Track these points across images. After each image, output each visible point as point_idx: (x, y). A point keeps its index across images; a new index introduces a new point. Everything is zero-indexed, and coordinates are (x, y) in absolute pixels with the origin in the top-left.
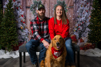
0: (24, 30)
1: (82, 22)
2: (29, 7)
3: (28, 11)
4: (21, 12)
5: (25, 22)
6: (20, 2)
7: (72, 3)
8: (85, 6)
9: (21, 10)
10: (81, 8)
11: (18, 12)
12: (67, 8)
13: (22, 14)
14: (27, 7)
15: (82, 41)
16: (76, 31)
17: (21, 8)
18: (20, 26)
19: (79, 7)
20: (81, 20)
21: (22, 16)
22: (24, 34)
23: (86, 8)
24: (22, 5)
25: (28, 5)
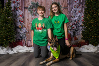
0: (22, 29)
1: (75, 21)
2: (27, 8)
3: (27, 11)
4: (19, 12)
5: (23, 22)
6: (19, 4)
7: (67, 4)
8: (78, 7)
9: (20, 11)
10: (74, 9)
11: (17, 12)
12: (62, 9)
13: (21, 14)
14: (26, 8)
15: (76, 39)
16: (71, 30)
17: (20, 9)
18: (19, 25)
19: (72, 8)
20: (74, 20)
21: (21, 16)
22: (23, 32)
23: (79, 9)
24: (21, 6)
25: (26, 6)
